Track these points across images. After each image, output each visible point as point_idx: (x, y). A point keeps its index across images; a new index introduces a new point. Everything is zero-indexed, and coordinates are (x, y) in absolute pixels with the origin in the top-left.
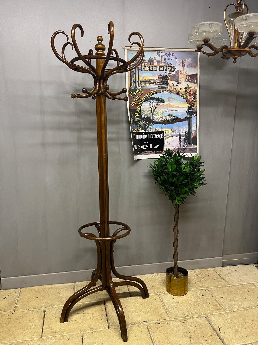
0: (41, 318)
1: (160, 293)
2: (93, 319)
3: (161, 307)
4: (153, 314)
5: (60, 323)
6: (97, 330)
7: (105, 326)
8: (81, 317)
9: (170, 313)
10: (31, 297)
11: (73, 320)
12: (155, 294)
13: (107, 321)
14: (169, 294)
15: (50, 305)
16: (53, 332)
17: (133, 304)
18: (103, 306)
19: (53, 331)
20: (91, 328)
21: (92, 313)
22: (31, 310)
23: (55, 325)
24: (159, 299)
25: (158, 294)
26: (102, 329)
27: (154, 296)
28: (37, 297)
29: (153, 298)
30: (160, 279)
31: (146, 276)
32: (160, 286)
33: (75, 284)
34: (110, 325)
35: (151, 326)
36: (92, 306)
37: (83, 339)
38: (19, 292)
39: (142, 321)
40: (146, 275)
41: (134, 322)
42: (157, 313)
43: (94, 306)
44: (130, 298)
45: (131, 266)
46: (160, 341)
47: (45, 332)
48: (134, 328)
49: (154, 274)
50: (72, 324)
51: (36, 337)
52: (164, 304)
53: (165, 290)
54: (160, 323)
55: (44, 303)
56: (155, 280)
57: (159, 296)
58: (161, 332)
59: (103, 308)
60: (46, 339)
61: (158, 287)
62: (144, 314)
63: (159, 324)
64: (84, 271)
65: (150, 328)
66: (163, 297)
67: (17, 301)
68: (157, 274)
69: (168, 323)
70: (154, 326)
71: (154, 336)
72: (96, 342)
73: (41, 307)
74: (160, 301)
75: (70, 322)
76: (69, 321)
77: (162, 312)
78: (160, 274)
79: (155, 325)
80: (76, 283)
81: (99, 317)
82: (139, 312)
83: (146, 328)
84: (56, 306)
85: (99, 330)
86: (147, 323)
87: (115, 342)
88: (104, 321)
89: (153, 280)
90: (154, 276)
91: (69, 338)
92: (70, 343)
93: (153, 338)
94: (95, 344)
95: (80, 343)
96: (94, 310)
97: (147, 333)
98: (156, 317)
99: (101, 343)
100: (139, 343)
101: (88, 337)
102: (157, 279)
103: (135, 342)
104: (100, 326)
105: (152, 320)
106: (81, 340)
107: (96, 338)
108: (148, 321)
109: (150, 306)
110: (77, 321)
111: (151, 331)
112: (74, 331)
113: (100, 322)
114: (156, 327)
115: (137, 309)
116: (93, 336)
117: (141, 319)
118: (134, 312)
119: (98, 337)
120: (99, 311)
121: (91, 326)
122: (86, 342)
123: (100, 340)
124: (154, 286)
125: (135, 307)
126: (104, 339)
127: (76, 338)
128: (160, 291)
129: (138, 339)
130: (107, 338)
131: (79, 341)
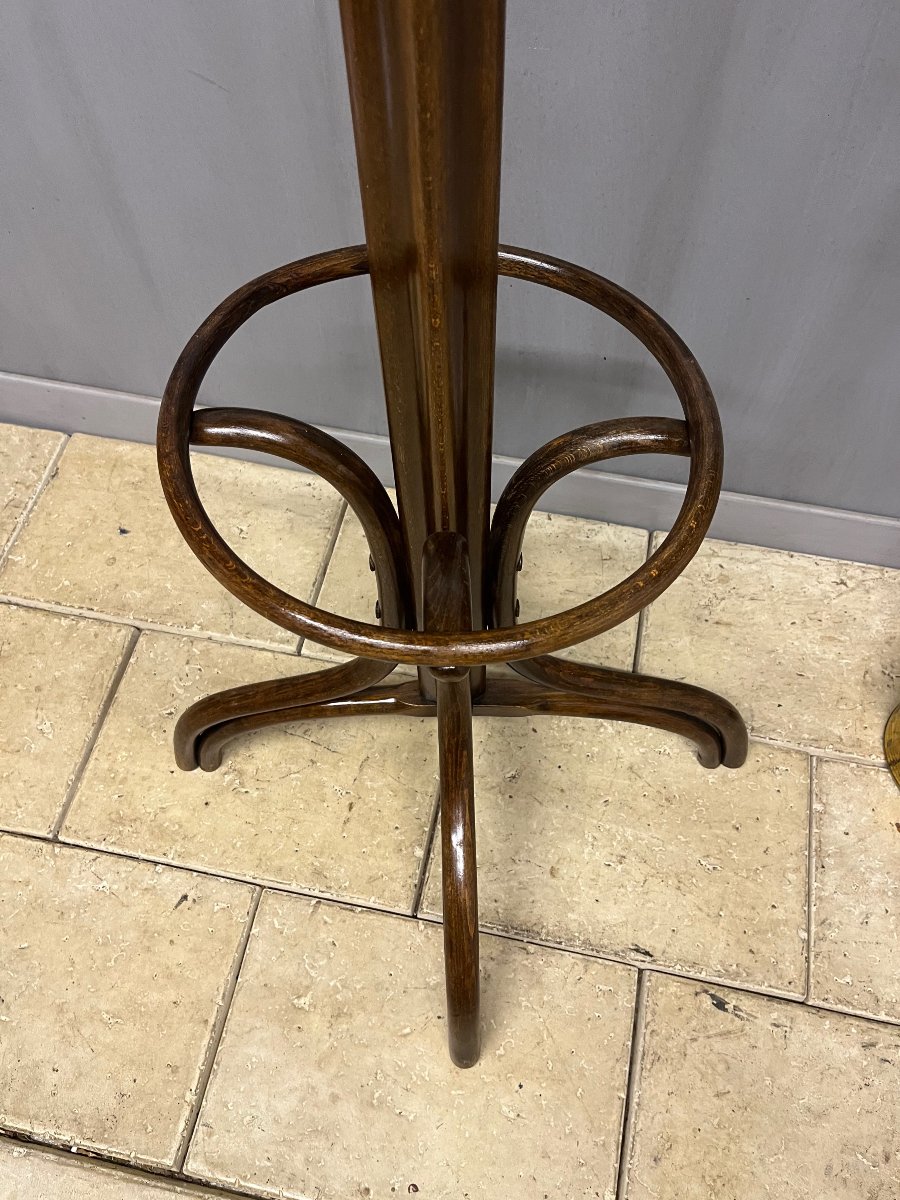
0: (97, 692)
2: (351, 807)
3: (785, 871)
4: (714, 911)
5: (175, 767)
6: (348, 898)
7: (397, 886)
8: (294, 768)
9: (824, 947)
10: (94, 519)
11: (250, 769)
12: (790, 745)
13: (420, 853)
14: (884, 778)
15: (170, 613)
16: (120, 820)
17: (622, 781)
19: (125, 810)
20: (318, 873)
21: (363, 757)
22: (68, 610)
23: (147, 770)
24: (805, 801)
25: (810, 750)
26: (371, 903)
27: (781, 756)
28: (123, 531)
29: (765, 778)
30: (877, 625)
31: (795, 569)
32: (854, 693)
34: (428, 892)
35: (662, 1002)
37: (253, 931)
38: (54, 457)
39: (626, 937)
40: (801, 561)
41: (573, 926)
42: (745, 913)
46: (670, 1143)
47: (80, 804)
48: (552, 974)
49: (854, 570)
50: (230, 797)
51: (28, 820)
52: (819, 851)
53: (874, 737)
54: (730, 1007)
55: (142, 584)
56: (841, 621)
57: (812, 765)
58: (703, 1076)
60: (72, 857)
61: (836, 688)
62: (654, 884)
63: (720, 1005)
65: (654, 1013)
66: (835, 797)
67: (21, 519)
68: (874, 573)
69: (783, 1021)
70: (685, 1014)
71: (651, 1089)
72: (307, 989)
73: (123, 608)
74: (804, 813)
75: (228, 778)
76: (223, 769)
77: (779, 914)
79: (689, 1001)
81: (392, 804)
82: (632, 859)
83: (625, 1001)
84: (196, 628)
85: (358, 904)
87: (407, 1030)
88: (408, 844)
89: (824, 616)
90: (851, 584)
91: (185, 897)
92: (174, 937)
93: (638, 1104)
94: (299, 997)
95: (223, 956)
96: (383, 734)
97: (618, 1050)
98: (722, 945)
99: (328, 1010)
100: (544, 1103)
101: (282, 933)
102: (859, 615)
103: (521, 1086)
104: (372, 880)
105: (690, 958)
106: (237, 940)
107: (317, 956)
108: (657, 955)
109: (718, 836)
110: (265, 785)
111: (647, 1038)
112: (224, 852)
113: (378, 845)
114: (694, 1023)
115: (629, 831)
116: (305, 936)
117: (626, 923)
118: (604, 847)
119: (332, 954)
120: (405, 755)
121: (322, 853)
122: (257, 966)
123: (332, 984)
124: (812, 669)
125: (622, 804)
126: (359, 982)
127: (216, 908)
128: (838, 731)
129: (547, 1074)
130: (378, 986)
131: (227, 941)
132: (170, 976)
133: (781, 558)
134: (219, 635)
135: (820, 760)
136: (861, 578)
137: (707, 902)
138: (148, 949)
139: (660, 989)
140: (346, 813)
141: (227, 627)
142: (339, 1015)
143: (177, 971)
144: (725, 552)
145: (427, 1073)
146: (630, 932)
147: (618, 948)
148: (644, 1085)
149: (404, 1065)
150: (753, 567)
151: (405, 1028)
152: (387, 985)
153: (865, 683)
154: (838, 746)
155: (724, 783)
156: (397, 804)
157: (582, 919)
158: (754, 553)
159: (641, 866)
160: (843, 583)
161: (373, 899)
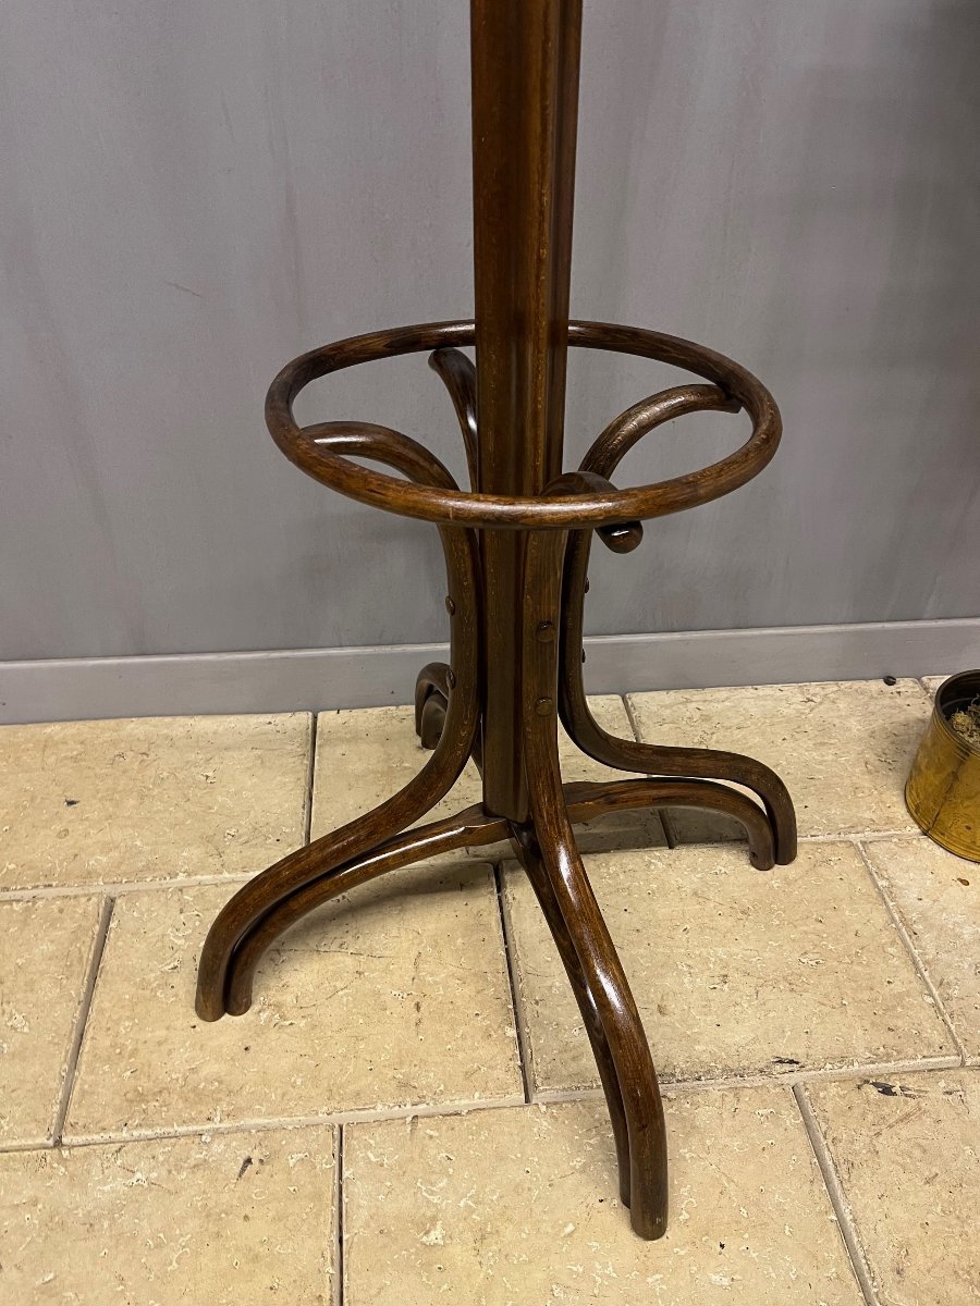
0: (77, 968)
1: (869, 835)
2: (418, 1007)
3: (883, 946)
4: (836, 1002)
5: (196, 1020)
6: (447, 1105)
7: (499, 1073)
8: (339, 985)
9: (954, 1005)
10: (33, 799)
11: (289, 999)
12: (832, 837)
13: (512, 1032)
14: (927, 843)
15: (147, 868)
16: (141, 1097)
17: (693, 907)
18: (483, 903)
19: (144, 1084)
20: (404, 1085)
21: (414, 954)
22: (18, 894)
23: (161, 1033)
24: (869, 881)
25: (852, 837)
26: (477, 1100)
27: (828, 849)
28: (71, 803)
29: (822, 870)
30: (855, 726)
31: (764, 698)
32: (865, 782)
33: (315, 718)
34: (537, 1067)
35: (829, 1106)
36: (418, 901)
37: (346, 1174)
39: (763, 1053)
40: (765, 690)
41: (705, 1057)
42: (865, 995)
43: (428, 898)
44: (666, 851)
45: (676, 636)
46: (905, 1248)
47: (83, 1093)
48: (704, 1115)
49: (814, 688)
50: (273, 1034)
51: (18, 1130)
52: (904, 920)
53: (900, 812)
54: (896, 1089)
55: (107, 848)
56: (825, 729)
57: (861, 851)
58: (904, 1167)
59: (485, 919)
60: (86, 1156)
61: (847, 781)
62: (766, 993)
63: (887, 1090)
64: (369, 650)
65: (827, 1121)
66: (893, 869)
68: (831, 687)
69: (953, 1086)
70: (857, 1111)
71: (861, 1200)
72: (434, 1219)
73: (89, 875)
74: (874, 892)
75: (264, 1016)
76: (255, 1008)
77: (898, 987)
78: (857, 685)
79: (855, 1097)
80: (320, 715)
81: (462, 993)
82: (735, 976)
83: (791, 1118)
84: (181, 877)
85: (463, 1103)
86: (797, 1077)
87: (570, 1228)
88: (496, 1027)
89: (808, 728)
90: (817, 699)
91: (249, 1161)
92: (247, 1211)
93: (855, 1220)
94: (427, 1233)
95: (317, 1216)
96: (430, 927)
97: (807, 1171)
98: (860, 1032)
99: (468, 1236)
100: (754, 1255)
101: (382, 1165)
102: (836, 722)
103: (722, 1246)
104: (468, 1075)
105: (836, 1053)
106: (330, 1190)
107: (434, 1177)
108: (802, 1060)
109: (806, 932)
110: (311, 1011)
111: (831, 1148)
112: (284, 1095)
113: (463, 1037)
114: (870, 1117)
115: (720, 951)
116: (412, 1160)
117: (755, 1040)
118: (702, 972)
119: (451, 1171)
120: (460, 941)
121: (401, 1063)
122: (364, 1214)
123: (462, 1204)
124: (820, 772)
125: (702, 928)
126: (493, 1192)
127: (291, 1163)
128: (868, 815)
129: (745, 1223)
130: (517, 1189)
131: (317, 1196)
132: (256, 1258)
133: (749, 691)
134: (210, 877)
135: (864, 843)
136: (822, 693)
137: (826, 996)
138: (218, 1235)
139: (822, 1095)
140: (415, 1015)
141: (218, 866)
142: (483, 1238)
143: (262, 1250)
144: (695, 698)
145: (610, 1269)
146: (765, 1046)
147: (762, 1065)
148: (850, 1197)
149: (581, 1270)
150: (727, 703)
151: (565, 1225)
152: (526, 1186)
153: (870, 772)
154: (874, 827)
155: (789, 884)
156: (468, 991)
157: (712, 1048)
158: (723, 693)
159: (745, 979)
160: (809, 700)
161: (477, 1095)
